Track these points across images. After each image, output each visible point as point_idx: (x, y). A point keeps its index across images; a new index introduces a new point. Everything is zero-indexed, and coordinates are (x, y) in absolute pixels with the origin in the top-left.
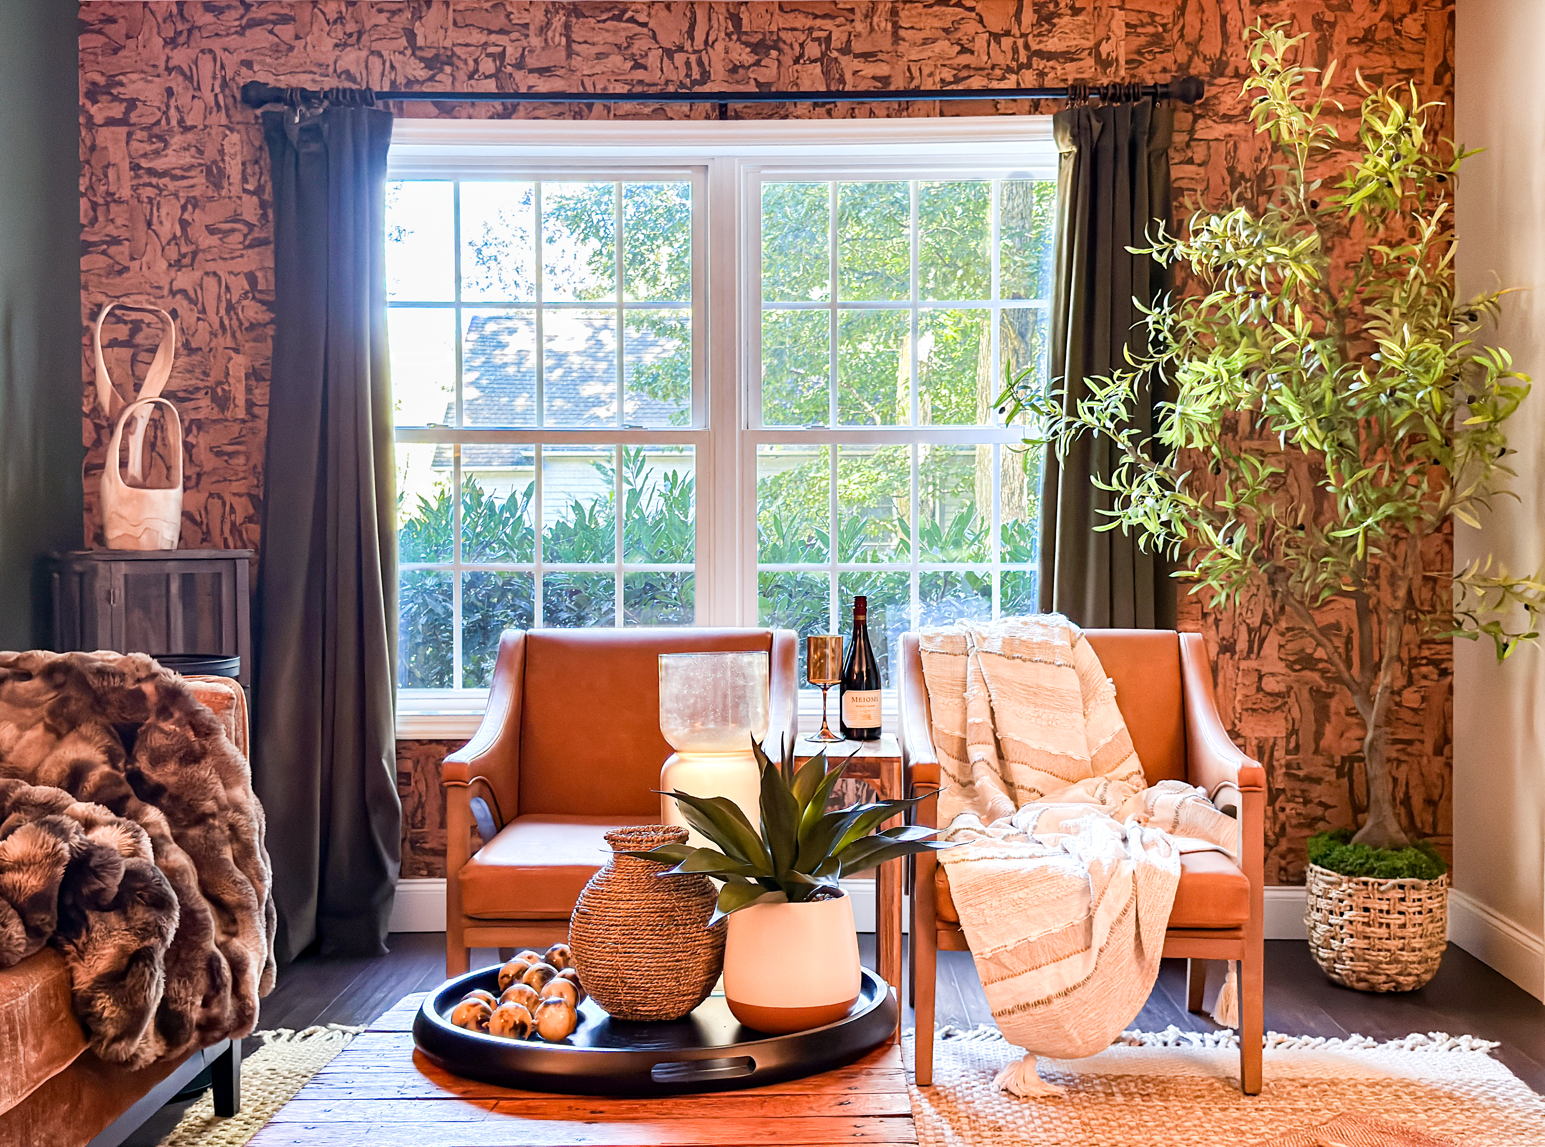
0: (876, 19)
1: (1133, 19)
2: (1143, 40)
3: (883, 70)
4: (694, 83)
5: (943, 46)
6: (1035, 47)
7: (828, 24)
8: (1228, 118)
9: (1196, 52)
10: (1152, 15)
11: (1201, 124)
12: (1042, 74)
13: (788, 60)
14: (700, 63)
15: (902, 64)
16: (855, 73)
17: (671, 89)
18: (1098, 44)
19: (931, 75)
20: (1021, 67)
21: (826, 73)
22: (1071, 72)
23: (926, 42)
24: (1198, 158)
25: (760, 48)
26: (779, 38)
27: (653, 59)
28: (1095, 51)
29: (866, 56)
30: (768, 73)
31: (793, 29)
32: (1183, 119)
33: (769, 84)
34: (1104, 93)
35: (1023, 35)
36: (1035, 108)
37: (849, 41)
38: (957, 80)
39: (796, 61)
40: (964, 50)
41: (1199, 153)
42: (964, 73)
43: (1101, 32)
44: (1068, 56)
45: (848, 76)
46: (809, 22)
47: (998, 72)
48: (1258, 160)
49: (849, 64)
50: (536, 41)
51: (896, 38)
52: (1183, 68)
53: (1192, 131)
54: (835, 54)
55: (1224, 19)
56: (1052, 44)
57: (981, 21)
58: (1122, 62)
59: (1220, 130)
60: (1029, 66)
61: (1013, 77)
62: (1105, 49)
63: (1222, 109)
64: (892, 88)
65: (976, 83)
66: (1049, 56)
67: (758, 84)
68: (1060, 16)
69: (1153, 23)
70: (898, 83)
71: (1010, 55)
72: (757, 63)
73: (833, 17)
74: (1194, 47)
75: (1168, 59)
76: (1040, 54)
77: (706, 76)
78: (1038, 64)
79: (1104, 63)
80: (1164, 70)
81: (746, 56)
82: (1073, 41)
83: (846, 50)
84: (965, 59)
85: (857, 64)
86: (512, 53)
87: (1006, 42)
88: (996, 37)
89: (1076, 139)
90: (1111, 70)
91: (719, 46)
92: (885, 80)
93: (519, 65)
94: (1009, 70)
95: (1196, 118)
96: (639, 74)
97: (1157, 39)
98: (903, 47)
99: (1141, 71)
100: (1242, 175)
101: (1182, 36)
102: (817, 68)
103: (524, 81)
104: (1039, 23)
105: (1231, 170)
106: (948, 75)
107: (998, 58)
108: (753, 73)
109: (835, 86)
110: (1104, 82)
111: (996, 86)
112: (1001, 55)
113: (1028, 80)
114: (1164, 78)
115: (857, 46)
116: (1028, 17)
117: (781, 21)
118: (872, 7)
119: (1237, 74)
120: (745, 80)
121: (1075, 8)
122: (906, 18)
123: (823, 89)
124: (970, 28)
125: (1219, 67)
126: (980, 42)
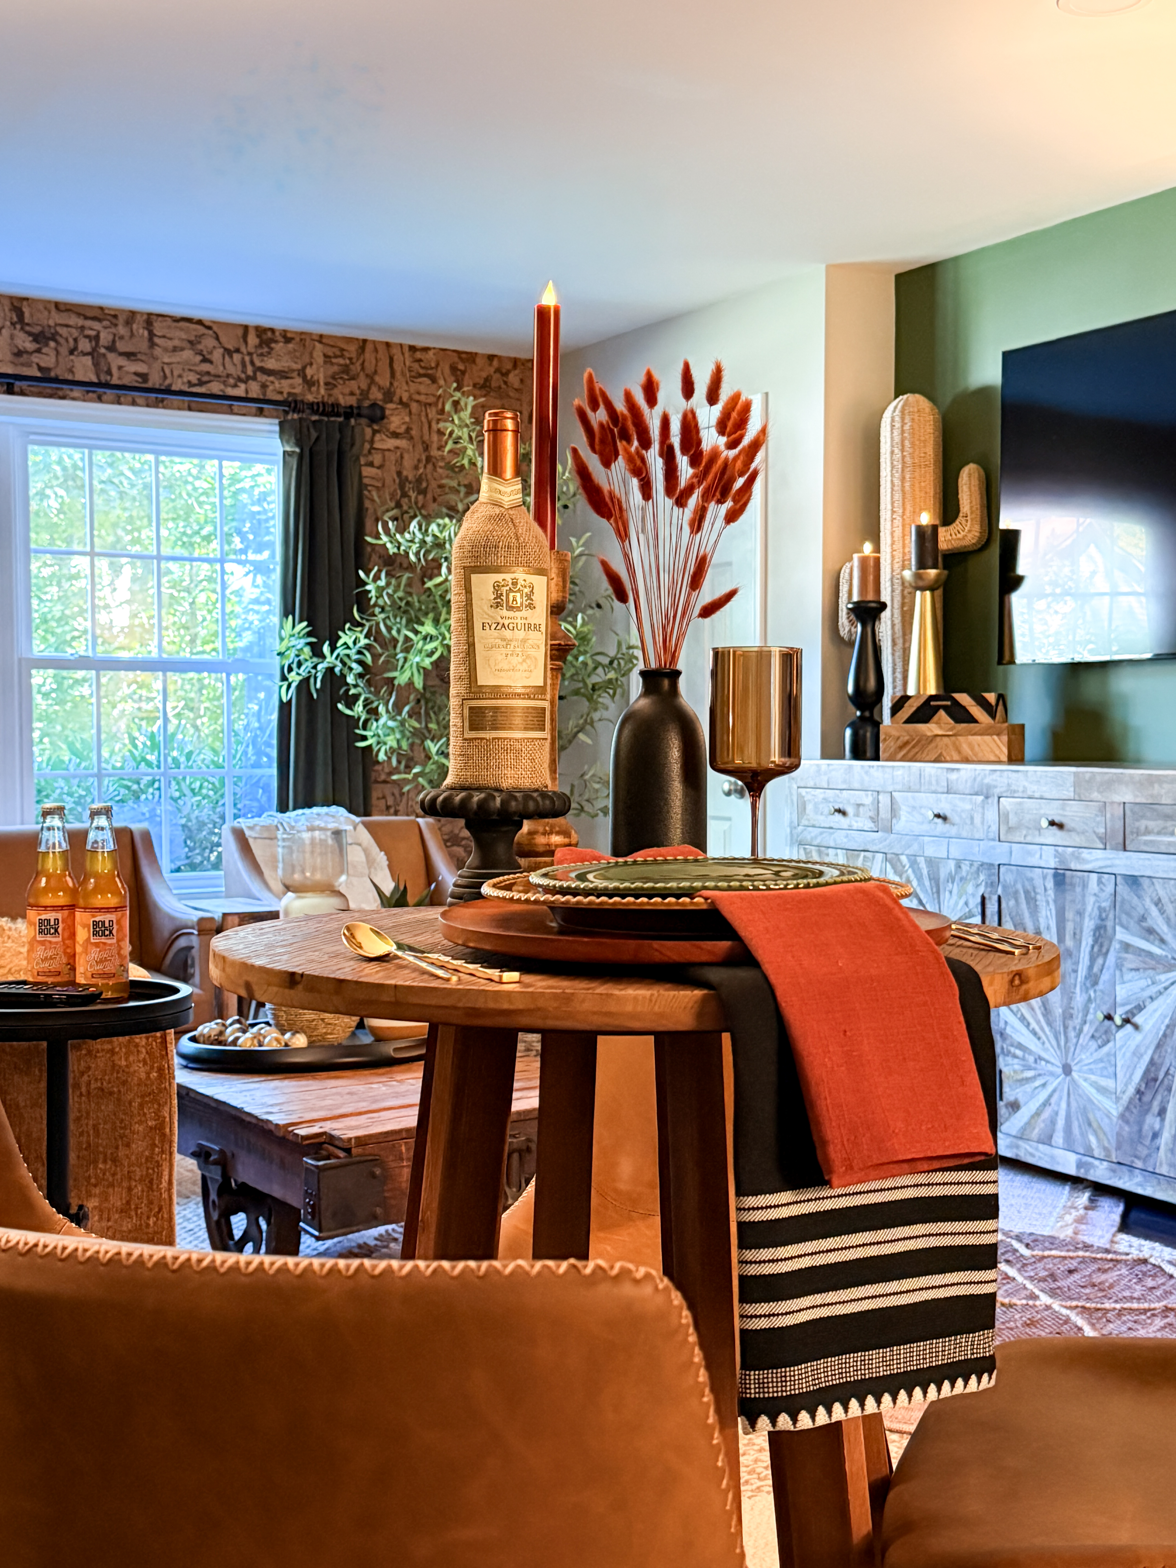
0: (135, 326)
1: (330, 352)
2: (336, 368)
3: (141, 368)
6: (258, 364)
7: (96, 325)
8: (395, 435)
9: (372, 382)
10: (342, 350)
11: (378, 437)
12: (264, 386)
13: (64, 351)
15: (157, 366)
16: (120, 368)
18: (304, 368)
19: (180, 376)
20: (248, 378)
21: (96, 365)
22: (286, 386)
23: (175, 349)
24: (377, 463)
25: (41, 338)
26: (57, 333)
28: (302, 373)
29: (129, 355)
30: (47, 359)
31: (67, 326)
32: (368, 431)
33: (49, 370)
34: (314, 407)
35: (250, 354)
36: (260, 413)
37: (114, 341)
38: (201, 383)
39: (71, 352)
40: (205, 360)
41: (377, 459)
42: (205, 378)
43: (306, 359)
44: (282, 375)
45: (114, 370)
46: (80, 322)
47: (232, 381)
48: (416, 468)
49: (115, 361)
51: (152, 344)
52: (365, 394)
53: (372, 442)
54: (103, 351)
55: (391, 359)
56: (271, 364)
57: (217, 338)
58: (322, 383)
59: (391, 443)
60: (254, 378)
61: (243, 386)
62: (309, 372)
63: (392, 427)
64: (149, 385)
65: (215, 388)
66: (269, 372)
67: (40, 369)
68: (276, 342)
69: (342, 356)
70: (155, 380)
71: (239, 367)
72: (38, 351)
73: (99, 320)
74: (371, 378)
75: (353, 385)
76: (263, 370)
78: (262, 378)
79: (309, 383)
80: (352, 394)
81: (28, 344)
82: (286, 363)
83: (112, 348)
84: (206, 367)
85: (122, 361)
87: (237, 357)
88: (229, 352)
89: (299, 443)
90: (314, 389)
91: (6, 333)
92: (144, 377)
94: (240, 380)
95: (375, 432)
97: (346, 369)
98: (157, 351)
99: (336, 392)
100: (407, 478)
101: (363, 369)
102: (88, 361)
104: (260, 346)
105: (399, 473)
106: (194, 378)
107: (231, 369)
108: (35, 358)
109: (104, 378)
110: (310, 398)
111: (231, 392)
112: (233, 367)
113: (255, 390)
114: (352, 401)
115: (121, 346)
116: (253, 340)
117: (57, 318)
118: (132, 316)
119: (401, 402)
120: (29, 365)
121: (287, 337)
122: (159, 328)
123: (95, 379)
124: (209, 342)
125: (389, 395)
126: (217, 355)
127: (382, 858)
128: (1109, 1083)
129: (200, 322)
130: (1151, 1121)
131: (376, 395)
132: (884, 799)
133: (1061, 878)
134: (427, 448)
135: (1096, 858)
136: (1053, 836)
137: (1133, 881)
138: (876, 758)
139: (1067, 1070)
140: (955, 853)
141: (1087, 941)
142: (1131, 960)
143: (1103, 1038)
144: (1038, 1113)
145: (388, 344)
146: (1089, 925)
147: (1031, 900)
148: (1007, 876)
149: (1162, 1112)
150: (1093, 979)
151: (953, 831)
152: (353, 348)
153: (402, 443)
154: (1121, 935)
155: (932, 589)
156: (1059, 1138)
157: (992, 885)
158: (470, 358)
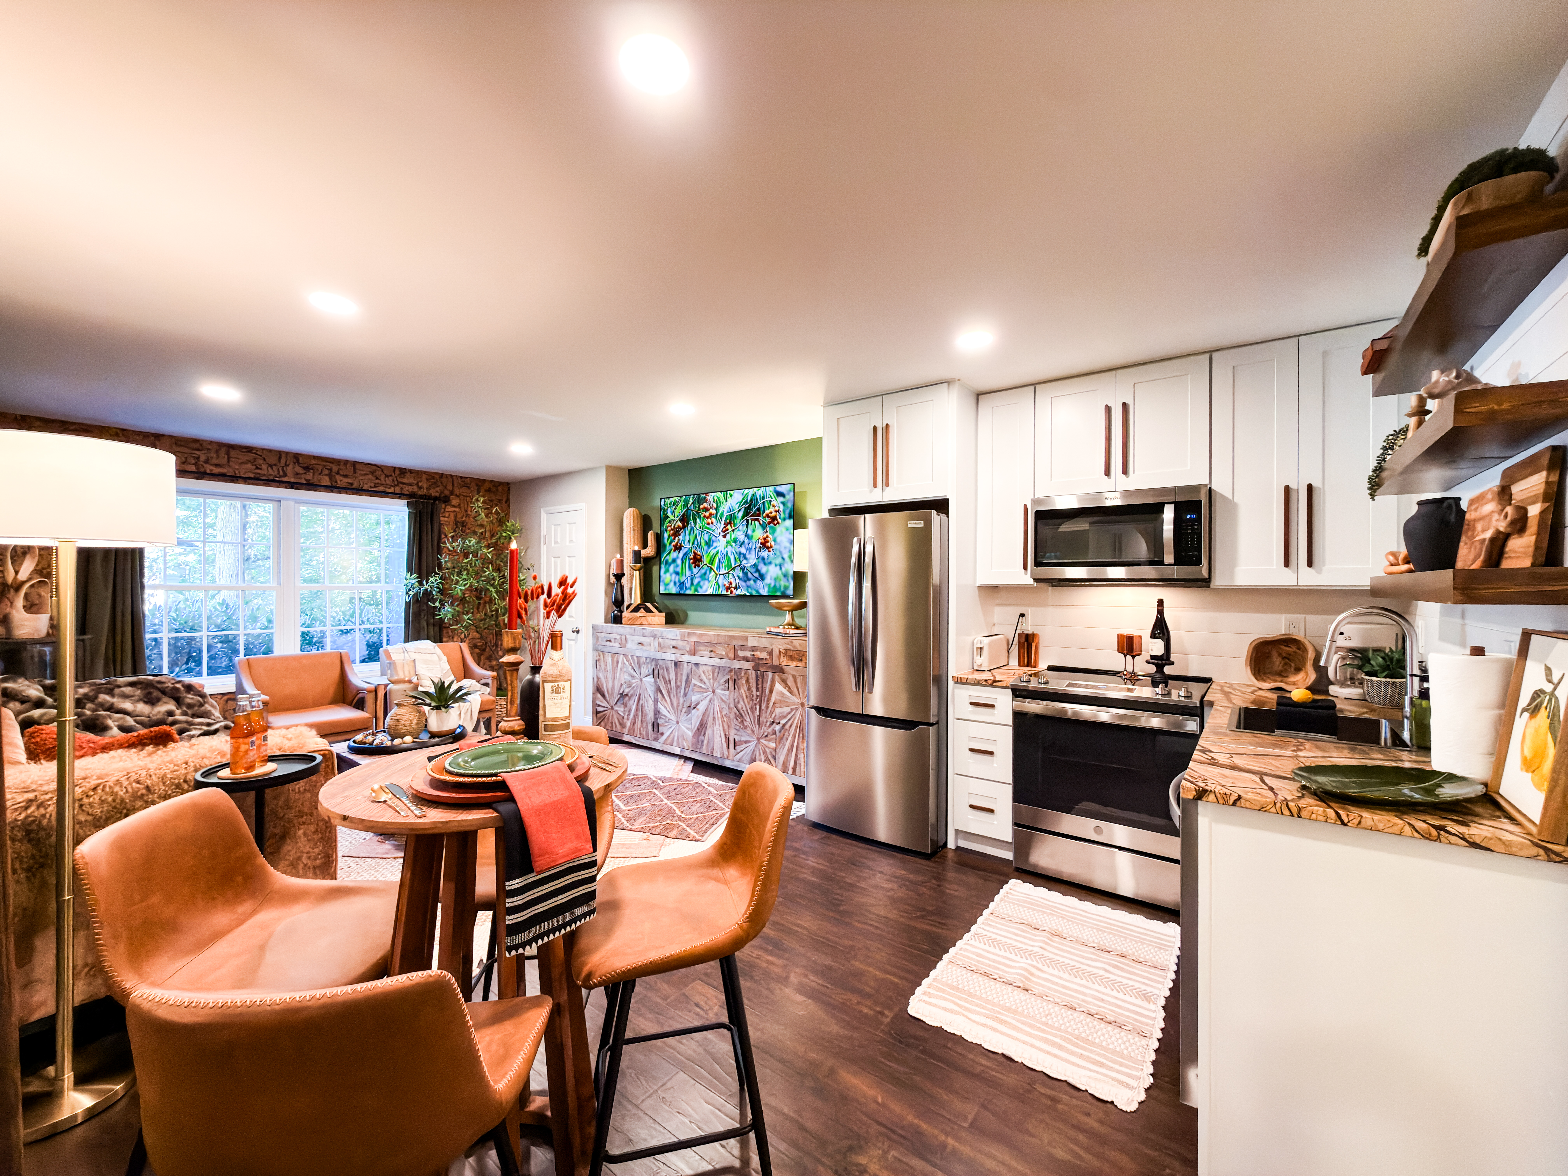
0: (348, 465)
1: (429, 477)
2: (431, 483)
3: (349, 481)
4: (281, 477)
5: (370, 476)
6: (400, 480)
7: (331, 465)
8: (454, 506)
10: (434, 477)
11: (447, 507)
12: (402, 489)
13: (316, 474)
14: (283, 470)
15: (357, 480)
16: (341, 481)
17: (271, 478)
19: (366, 484)
20: (395, 486)
21: (331, 479)
22: (410, 489)
23: (365, 474)
25: (307, 468)
26: (314, 467)
27: (264, 467)
28: (417, 484)
29: (345, 476)
30: (309, 476)
31: (318, 464)
32: (443, 506)
33: (309, 480)
34: (421, 497)
35: (396, 477)
36: (399, 498)
37: (338, 471)
38: (375, 487)
39: (320, 474)
40: (377, 478)
41: (447, 515)
42: (377, 485)
43: (419, 479)
44: (410, 485)
45: (338, 481)
46: (324, 463)
47: (388, 486)
48: (462, 518)
49: (338, 478)
50: (213, 455)
51: (355, 472)
52: (442, 492)
53: (445, 509)
54: (333, 474)
55: (453, 481)
56: (405, 481)
57: (383, 471)
58: (425, 488)
59: (452, 509)
60: (397, 485)
61: (393, 488)
62: (420, 484)
63: (453, 504)
64: (354, 486)
65: (381, 488)
66: (404, 484)
67: (306, 480)
68: (407, 473)
69: (433, 479)
70: (355, 485)
71: (391, 482)
72: (305, 473)
73: (332, 463)
74: (445, 487)
75: (438, 489)
76: (401, 483)
77: (285, 475)
78: (401, 486)
79: (420, 488)
80: (437, 492)
81: (301, 471)
82: (411, 480)
83: (338, 473)
84: (377, 481)
85: (341, 478)
86: (203, 458)
87: (390, 478)
88: (387, 476)
89: (415, 509)
90: (422, 490)
91: (291, 466)
92: (352, 484)
93: (207, 461)
94: (391, 486)
95: (446, 505)
96: (258, 471)
97: (435, 483)
98: (357, 475)
99: (430, 491)
101: (442, 483)
102: (327, 478)
103: (208, 468)
104: (400, 474)
105: (455, 520)
106: (373, 485)
107: (388, 482)
108: (303, 476)
109: (334, 484)
110: (420, 493)
111: (388, 490)
112: (389, 481)
113: (398, 490)
114: (437, 494)
115: (341, 473)
116: (397, 472)
117: (313, 462)
118: (346, 462)
119: (456, 495)
120: (301, 478)
121: (411, 471)
122: (357, 466)
123: (329, 484)
124: (379, 473)
125: (452, 493)
126: (382, 477)
127: (445, 658)
128: (689, 726)
129: (375, 465)
130: (702, 737)
131: (447, 493)
132: (623, 637)
133: (676, 664)
134: (466, 511)
135: (685, 658)
136: (674, 651)
137: (697, 665)
138: (621, 623)
139: (678, 722)
140: (646, 655)
141: (684, 683)
142: (696, 689)
143: (688, 712)
144: (669, 736)
145: (451, 476)
146: (684, 678)
147: (667, 669)
148: (660, 662)
149: (704, 734)
150: (685, 695)
151: (644, 648)
152: (437, 477)
153: (457, 509)
154: (694, 681)
155: (639, 570)
156: (675, 744)
157: (656, 665)
158: (484, 481)
